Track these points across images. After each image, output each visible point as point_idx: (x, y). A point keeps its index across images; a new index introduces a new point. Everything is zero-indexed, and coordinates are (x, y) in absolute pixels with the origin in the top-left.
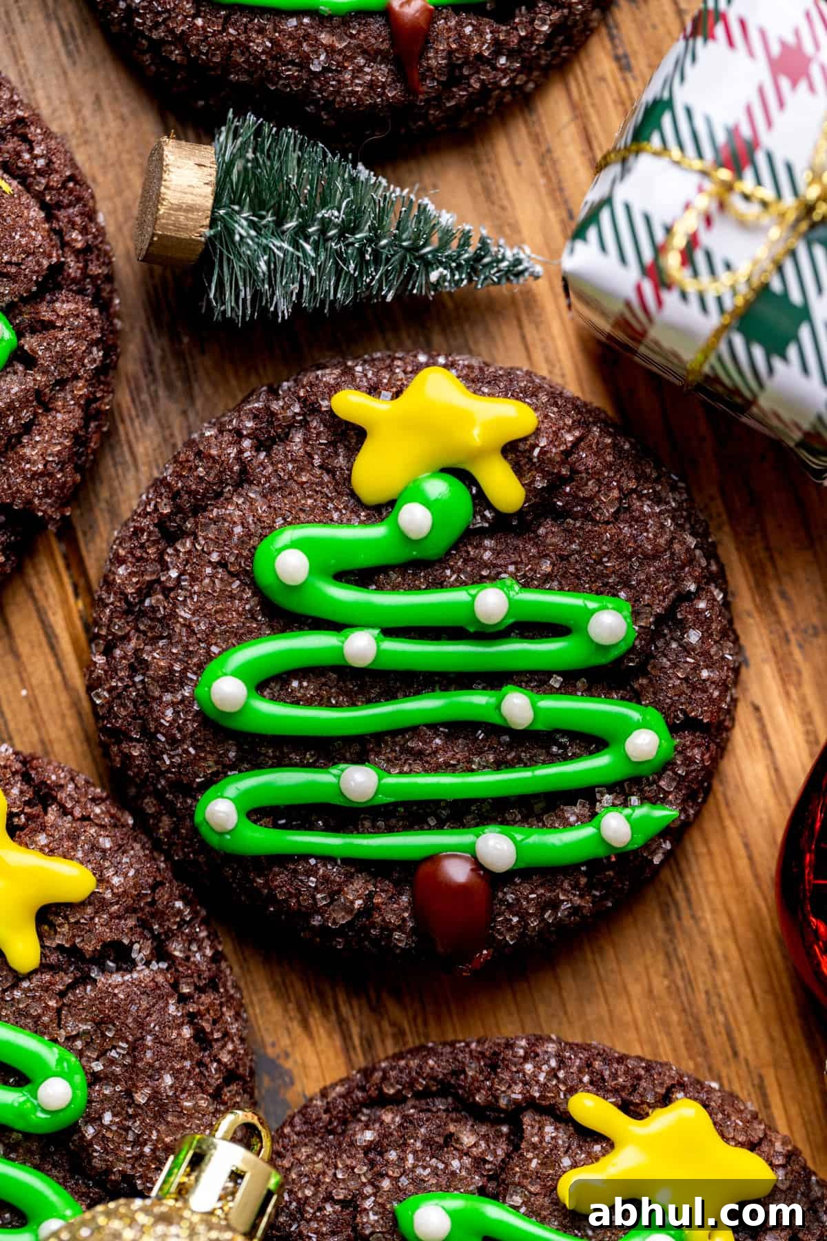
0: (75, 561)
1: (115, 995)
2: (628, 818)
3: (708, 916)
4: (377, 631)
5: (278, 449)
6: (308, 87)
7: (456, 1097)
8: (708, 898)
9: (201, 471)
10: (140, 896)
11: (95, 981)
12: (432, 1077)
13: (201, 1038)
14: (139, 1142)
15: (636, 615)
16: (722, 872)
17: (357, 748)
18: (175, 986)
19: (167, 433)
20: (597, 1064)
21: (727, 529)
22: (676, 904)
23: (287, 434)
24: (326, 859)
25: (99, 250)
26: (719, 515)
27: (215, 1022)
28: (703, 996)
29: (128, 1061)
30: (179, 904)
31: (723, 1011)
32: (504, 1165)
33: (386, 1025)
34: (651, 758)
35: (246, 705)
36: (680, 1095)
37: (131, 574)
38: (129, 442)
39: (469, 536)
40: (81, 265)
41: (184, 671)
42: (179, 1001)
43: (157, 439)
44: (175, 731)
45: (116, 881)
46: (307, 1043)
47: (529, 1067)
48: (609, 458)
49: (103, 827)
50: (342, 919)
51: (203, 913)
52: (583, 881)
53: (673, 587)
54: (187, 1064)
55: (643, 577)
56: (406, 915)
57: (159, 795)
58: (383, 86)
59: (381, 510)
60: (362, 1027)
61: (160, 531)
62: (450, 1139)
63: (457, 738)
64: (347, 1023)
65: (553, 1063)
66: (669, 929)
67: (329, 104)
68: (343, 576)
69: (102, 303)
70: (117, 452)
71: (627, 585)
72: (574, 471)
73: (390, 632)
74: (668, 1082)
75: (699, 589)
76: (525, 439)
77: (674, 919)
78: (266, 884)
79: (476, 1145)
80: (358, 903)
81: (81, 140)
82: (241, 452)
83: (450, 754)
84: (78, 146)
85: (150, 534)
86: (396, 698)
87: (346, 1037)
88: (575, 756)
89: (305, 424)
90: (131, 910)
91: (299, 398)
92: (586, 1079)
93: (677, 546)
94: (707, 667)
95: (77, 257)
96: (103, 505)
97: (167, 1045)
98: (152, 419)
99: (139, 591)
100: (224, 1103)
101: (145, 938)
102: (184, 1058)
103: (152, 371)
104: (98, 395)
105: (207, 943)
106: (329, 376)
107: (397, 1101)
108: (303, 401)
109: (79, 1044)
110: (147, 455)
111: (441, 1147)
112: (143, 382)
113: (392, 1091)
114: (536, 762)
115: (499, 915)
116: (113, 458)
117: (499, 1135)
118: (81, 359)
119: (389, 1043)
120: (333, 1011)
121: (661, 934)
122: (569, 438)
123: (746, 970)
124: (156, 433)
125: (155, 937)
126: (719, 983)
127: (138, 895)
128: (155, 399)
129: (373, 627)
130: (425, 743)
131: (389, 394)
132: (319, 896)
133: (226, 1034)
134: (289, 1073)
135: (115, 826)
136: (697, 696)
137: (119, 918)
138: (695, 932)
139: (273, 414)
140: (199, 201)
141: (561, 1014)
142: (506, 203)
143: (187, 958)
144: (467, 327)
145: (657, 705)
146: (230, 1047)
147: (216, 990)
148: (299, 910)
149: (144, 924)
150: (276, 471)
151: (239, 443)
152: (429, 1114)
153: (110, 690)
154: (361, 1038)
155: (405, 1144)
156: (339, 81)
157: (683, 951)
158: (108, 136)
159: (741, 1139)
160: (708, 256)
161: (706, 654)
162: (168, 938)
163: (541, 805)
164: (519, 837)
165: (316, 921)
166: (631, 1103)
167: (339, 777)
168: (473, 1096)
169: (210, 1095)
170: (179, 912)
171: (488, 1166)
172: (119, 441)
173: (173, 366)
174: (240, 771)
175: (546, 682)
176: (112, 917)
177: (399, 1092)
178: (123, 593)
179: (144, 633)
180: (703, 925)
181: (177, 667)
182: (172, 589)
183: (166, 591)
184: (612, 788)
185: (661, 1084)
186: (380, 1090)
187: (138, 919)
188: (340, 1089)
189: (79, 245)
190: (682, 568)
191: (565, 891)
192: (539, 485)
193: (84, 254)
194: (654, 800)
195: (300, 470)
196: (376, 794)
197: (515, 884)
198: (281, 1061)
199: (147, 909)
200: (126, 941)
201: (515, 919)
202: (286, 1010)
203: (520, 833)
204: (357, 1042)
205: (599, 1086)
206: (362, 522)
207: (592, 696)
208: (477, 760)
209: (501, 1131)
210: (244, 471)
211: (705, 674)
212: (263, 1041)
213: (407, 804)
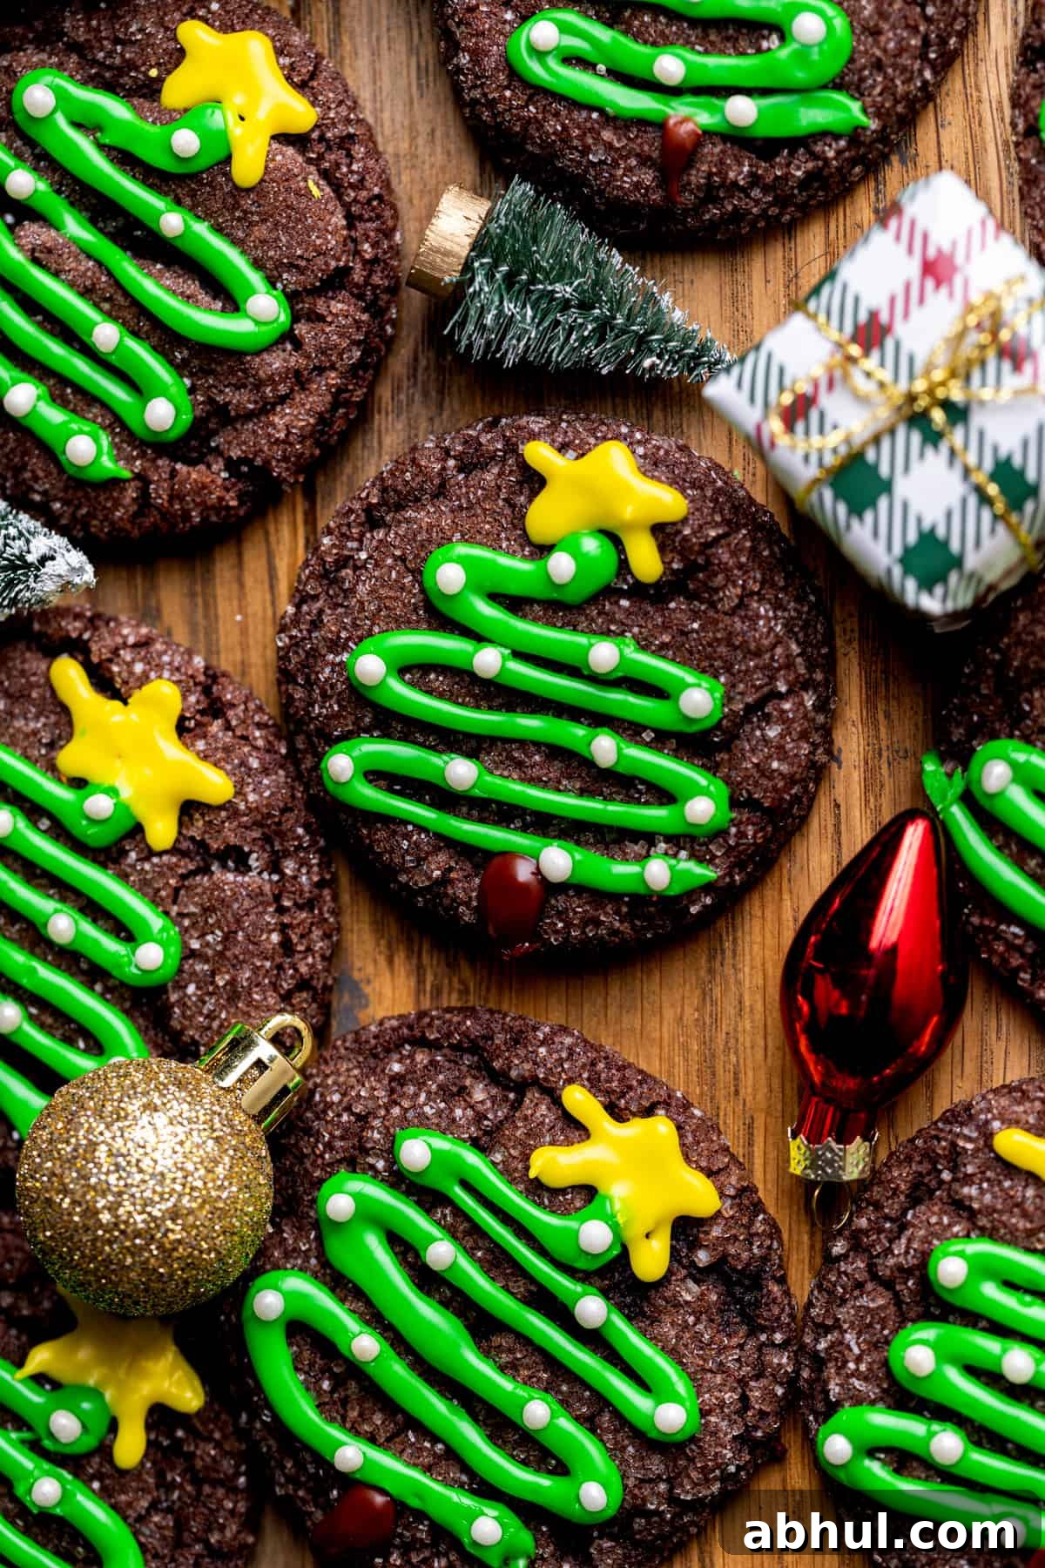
0: (311, 519)
1: (224, 891)
2: (671, 868)
3: (747, 970)
4: (507, 652)
5: (477, 474)
6: (586, 171)
7: (481, 1057)
8: (751, 954)
9: (408, 476)
10: (269, 815)
11: (213, 873)
12: (465, 1034)
13: (287, 946)
14: (211, 1016)
15: (728, 699)
16: (768, 935)
17: (474, 743)
18: (277, 898)
19: (413, 432)
20: (601, 1066)
21: (855, 645)
22: (723, 951)
23: (487, 464)
24: (421, 829)
25: (386, 264)
26: (852, 631)
27: (302, 936)
28: (724, 1035)
29: (219, 948)
30: (300, 831)
31: (736, 1053)
32: (499, 1126)
33: (455, 980)
34: (703, 823)
35: (383, 681)
36: (662, 1112)
37: (334, 546)
38: (380, 431)
39: (608, 592)
40: (364, 273)
41: (348, 639)
42: (276, 911)
43: (403, 436)
44: (328, 687)
45: (252, 797)
46: (388, 975)
47: (543, 1051)
48: (743, 559)
49: (256, 748)
50: (423, 883)
51: (322, 843)
52: (625, 909)
53: (766, 684)
54: (268, 964)
55: (743, 668)
56: (474, 894)
57: (309, 736)
58: (647, 188)
59: (542, 550)
60: (435, 976)
61: (367, 516)
62: (463, 1091)
63: (556, 759)
64: (425, 970)
65: (564, 1055)
66: (711, 971)
67: (601, 193)
68: (495, 597)
69: (376, 310)
70: (369, 437)
71: (728, 669)
72: (708, 562)
73: (518, 655)
74: (655, 1099)
75: (790, 692)
76: (674, 524)
77: (718, 964)
78: (369, 836)
79: (482, 1102)
80: (437, 873)
81: (409, 164)
82: (444, 469)
83: (545, 771)
84: (406, 168)
85: (358, 515)
86: (515, 711)
87: (421, 981)
88: (647, 803)
89: (504, 460)
90: (258, 824)
91: (504, 436)
92: (585, 1075)
93: (779, 650)
94: (779, 760)
95: (364, 265)
96: (344, 478)
97: (255, 943)
98: (404, 417)
99: (336, 562)
100: (292, 1005)
101: (264, 850)
102: (266, 958)
103: (415, 376)
104: (351, 387)
105: (315, 869)
106: (536, 423)
107: (434, 1046)
108: (507, 440)
109: (186, 923)
110: (391, 447)
111: (453, 1095)
112: (405, 384)
113: (432, 1037)
114: (615, 800)
115: (549, 917)
116: (364, 441)
117: (506, 1099)
118: (340, 355)
119: (455, 996)
120: (415, 955)
121: (703, 973)
122: (713, 533)
123: (765, 1025)
124: (403, 430)
125: (274, 852)
126: (740, 1029)
127: (269, 814)
128: (411, 401)
129: (506, 647)
130: (526, 755)
131: (575, 454)
132: (408, 858)
133: (309, 950)
134: (366, 997)
135: (268, 751)
136: (764, 782)
137: (246, 828)
138: (732, 980)
139: (480, 444)
140: (456, 249)
141: (602, 1016)
142: (748, 313)
143: (295, 877)
144: (685, 410)
145: (727, 781)
146: (310, 960)
147: (312, 911)
148: (390, 864)
149: (267, 839)
150: (467, 493)
151: (445, 460)
152: (452, 1065)
153: (291, 637)
154: (432, 986)
155: (424, 1083)
156: (611, 175)
157: (717, 992)
158: (432, 166)
159: (704, 1164)
160: (822, 416)
161: (781, 748)
162: (285, 857)
163: (613, 836)
164: (578, 857)
165: (403, 878)
166: (617, 1106)
167: (447, 763)
168: (493, 1061)
169: (281, 996)
170: (299, 838)
171: (486, 1123)
172: (372, 429)
173: (433, 376)
174: (372, 736)
175: (640, 734)
176: (239, 826)
177: (437, 1039)
178: (322, 559)
179: (331, 597)
180: (740, 976)
181: (344, 635)
182: (360, 568)
183: (355, 568)
184: (669, 839)
185: (648, 1099)
186: (424, 1033)
187: (263, 834)
188: (395, 1023)
189: (367, 256)
190: (779, 669)
191: (606, 914)
192: (675, 566)
193: (370, 264)
194: (700, 860)
195: (486, 497)
196: (473, 787)
197: (567, 895)
198: (363, 985)
199: (273, 827)
200: (246, 849)
201: (560, 925)
202: (378, 945)
203: (580, 854)
204: (428, 988)
205: (594, 1085)
206: (524, 556)
207: (677, 757)
208: (565, 782)
209: (507, 1097)
210: (443, 485)
211: (775, 765)
212: (353, 963)
213: (499, 803)
